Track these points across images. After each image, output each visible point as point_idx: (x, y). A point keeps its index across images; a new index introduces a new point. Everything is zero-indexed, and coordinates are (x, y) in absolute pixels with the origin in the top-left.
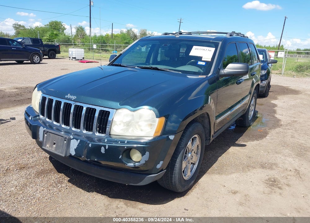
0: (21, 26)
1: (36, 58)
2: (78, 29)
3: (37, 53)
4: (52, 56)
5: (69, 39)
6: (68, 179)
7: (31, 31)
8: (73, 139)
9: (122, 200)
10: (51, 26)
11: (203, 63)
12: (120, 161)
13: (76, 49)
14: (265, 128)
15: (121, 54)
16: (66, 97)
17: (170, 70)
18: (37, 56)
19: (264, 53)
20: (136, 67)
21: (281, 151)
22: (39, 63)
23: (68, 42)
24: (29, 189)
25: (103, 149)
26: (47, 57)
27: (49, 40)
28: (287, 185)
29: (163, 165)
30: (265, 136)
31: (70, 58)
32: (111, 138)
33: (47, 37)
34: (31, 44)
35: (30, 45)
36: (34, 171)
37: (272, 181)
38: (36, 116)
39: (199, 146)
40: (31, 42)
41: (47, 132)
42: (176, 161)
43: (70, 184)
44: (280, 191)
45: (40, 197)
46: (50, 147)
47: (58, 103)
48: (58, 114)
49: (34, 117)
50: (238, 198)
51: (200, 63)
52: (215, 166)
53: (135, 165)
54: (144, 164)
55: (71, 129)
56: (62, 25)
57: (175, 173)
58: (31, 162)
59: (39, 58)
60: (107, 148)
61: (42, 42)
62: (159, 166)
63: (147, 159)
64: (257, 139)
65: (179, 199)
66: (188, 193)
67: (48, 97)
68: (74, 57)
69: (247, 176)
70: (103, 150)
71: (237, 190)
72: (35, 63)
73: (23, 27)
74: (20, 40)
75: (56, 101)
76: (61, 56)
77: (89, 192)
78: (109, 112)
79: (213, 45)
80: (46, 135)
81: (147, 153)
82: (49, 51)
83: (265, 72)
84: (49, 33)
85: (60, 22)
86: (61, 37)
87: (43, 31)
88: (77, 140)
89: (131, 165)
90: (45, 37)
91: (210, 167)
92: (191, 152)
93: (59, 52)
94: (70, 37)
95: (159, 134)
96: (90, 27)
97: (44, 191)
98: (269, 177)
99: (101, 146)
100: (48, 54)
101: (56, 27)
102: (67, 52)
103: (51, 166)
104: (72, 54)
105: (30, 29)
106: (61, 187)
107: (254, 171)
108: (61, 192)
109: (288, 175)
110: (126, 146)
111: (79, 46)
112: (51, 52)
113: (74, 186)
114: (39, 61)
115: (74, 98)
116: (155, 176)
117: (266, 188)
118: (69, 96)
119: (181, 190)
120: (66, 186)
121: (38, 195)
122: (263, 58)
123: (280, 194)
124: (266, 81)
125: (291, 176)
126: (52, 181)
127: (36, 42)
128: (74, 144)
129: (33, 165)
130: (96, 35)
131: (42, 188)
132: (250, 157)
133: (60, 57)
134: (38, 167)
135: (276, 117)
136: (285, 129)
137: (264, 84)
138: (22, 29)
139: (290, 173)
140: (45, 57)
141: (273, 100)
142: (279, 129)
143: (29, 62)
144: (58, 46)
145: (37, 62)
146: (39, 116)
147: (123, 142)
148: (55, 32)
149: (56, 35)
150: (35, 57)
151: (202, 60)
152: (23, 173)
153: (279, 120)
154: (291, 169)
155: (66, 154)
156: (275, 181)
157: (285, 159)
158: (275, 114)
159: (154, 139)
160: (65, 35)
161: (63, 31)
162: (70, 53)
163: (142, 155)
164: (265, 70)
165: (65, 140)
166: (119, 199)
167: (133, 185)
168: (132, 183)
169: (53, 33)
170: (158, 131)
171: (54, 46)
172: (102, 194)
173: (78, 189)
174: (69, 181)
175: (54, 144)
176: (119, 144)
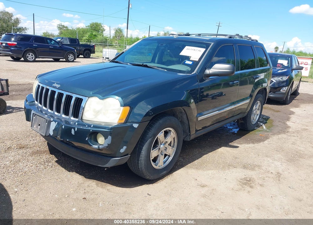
0: (64, 26)
1: (71, 57)
2: (117, 31)
3: (72, 52)
4: (87, 55)
5: (106, 40)
6: (57, 159)
7: (73, 32)
8: (53, 121)
9: (95, 181)
10: (92, 27)
11: (191, 62)
12: (86, 143)
13: (109, 50)
14: (268, 133)
15: (123, 52)
16: (53, 85)
17: (158, 67)
18: (71, 55)
19: (290, 58)
20: (128, 64)
21: (272, 155)
22: (73, 61)
23: (105, 43)
24: (20, 164)
25: (73, 130)
26: (82, 56)
27: (89, 41)
28: (261, 185)
29: (126, 150)
30: (264, 141)
31: (103, 58)
32: (83, 122)
33: (86, 38)
34: (69, 43)
35: (67, 44)
36: (31, 151)
37: (247, 180)
38: (32, 102)
39: (175, 139)
40: (68, 42)
41: (36, 115)
42: (142, 148)
43: (56, 164)
44: (250, 189)
45: (27, 171)
46: (36, 127)
47: (53, 93)
48: (52, 103)
49: (30, 102)
50: (204, 191)
51: (187, 62)
52: (196, 162)
53: (99, 147)
54: (107, 147)
55: (61, 116)
56: (102, 27)
57: (141, 159)
58: (31, 143)
59: (73, 57)
60: (76, 130)
61: (79, 42)
62: (122, 151)
63: (110, 143)
64: (253, 143)
65: (147, 185)
66: (159, 181)
67: (41, 85)
68: (107, 57)
69: (224, 173)
70: (73, 132)
71: (206, 184)
72: (69, 62)
73: (67, 27)
74: (59, 40)
75: (52, 90)
76: (96, 56)
77: (69, 171)
78: (82, 99)
79: (205, 46)
80: (34, 117)
81: (110, 138)
82: (85, 50)
83: (287, 78)
84: (89, 34)
85: (100, 24)
86: (99, 38)
87: (84, 31)
88: (55, 122)
89: (96, 146)
90: (85, 38)
91: (191, 162)
92: (165, 144)
93: (94, 52)
94: (108, 39)
95: (123, 121)
96: (127, 29)
97: (32, 167)
98: (246, 177)
99: (72, 128)
100: (84, 53)
101: (96, 28)
102: (102, 52)
103: (47, 148)
104: (106, 54)
105: (72, 30)
106: (48, 165)
107: (234, 170)
108: (46, 169)
109: (267, 177)
110: (92, 130)
111: (115, 47)
112: (87, 51)
113: (59, 166)
114: (73, 59)
115: (58, 86)
116: (118, 159)
117: (238, 185)
118: (55, 85)
119: (150, 177)
120: (52, 165)
121: (26, 169)
122: (288, 63)
123: (249, 192)
124: (287, 87)
125: (269, 178)
126: (42, 160)
127: (74, 42)
128: (53, 125)
129: (32, 146)
130: (132, 37)
131: (32, 165)
132: (236, 158)
133: (94, 56)
134: (35, 148)
135: (287, 124)
136: (290, 136)
137: (284, 91)
138: (65, 29)
139: (270, 175)
140: (81, 56)
141: (292, 108)
142: (284, 135)
143: (64, 60)
144: (94, 46)
145: (71, 61)
146: (34, 101)
147: (89, 126)
148: (94, 33)
149: (95, 36)
150: (70, 55)
151: (191, 59)
152: (21, 151)
153: (289, 127)
154: (273, 172)
155: (46, 134)
156: (250, 181)
157: (273, 163)
158: (288, 121)
159: (118, 125)
160: (103, 36)
161: (102, 32)
162: (104, 53)
163: (105, 139)
164: (287, 76)
165: (46, 122)
166: (93, 180)
167: (101, 166)
168: (100, 164)
169: (92, 34)
170: (122, 119)
171: (89, 46)
172: (80, 174)
173: (62, 168)
174: (56, 162)
175: (39, 125)
176: (86, 127)
